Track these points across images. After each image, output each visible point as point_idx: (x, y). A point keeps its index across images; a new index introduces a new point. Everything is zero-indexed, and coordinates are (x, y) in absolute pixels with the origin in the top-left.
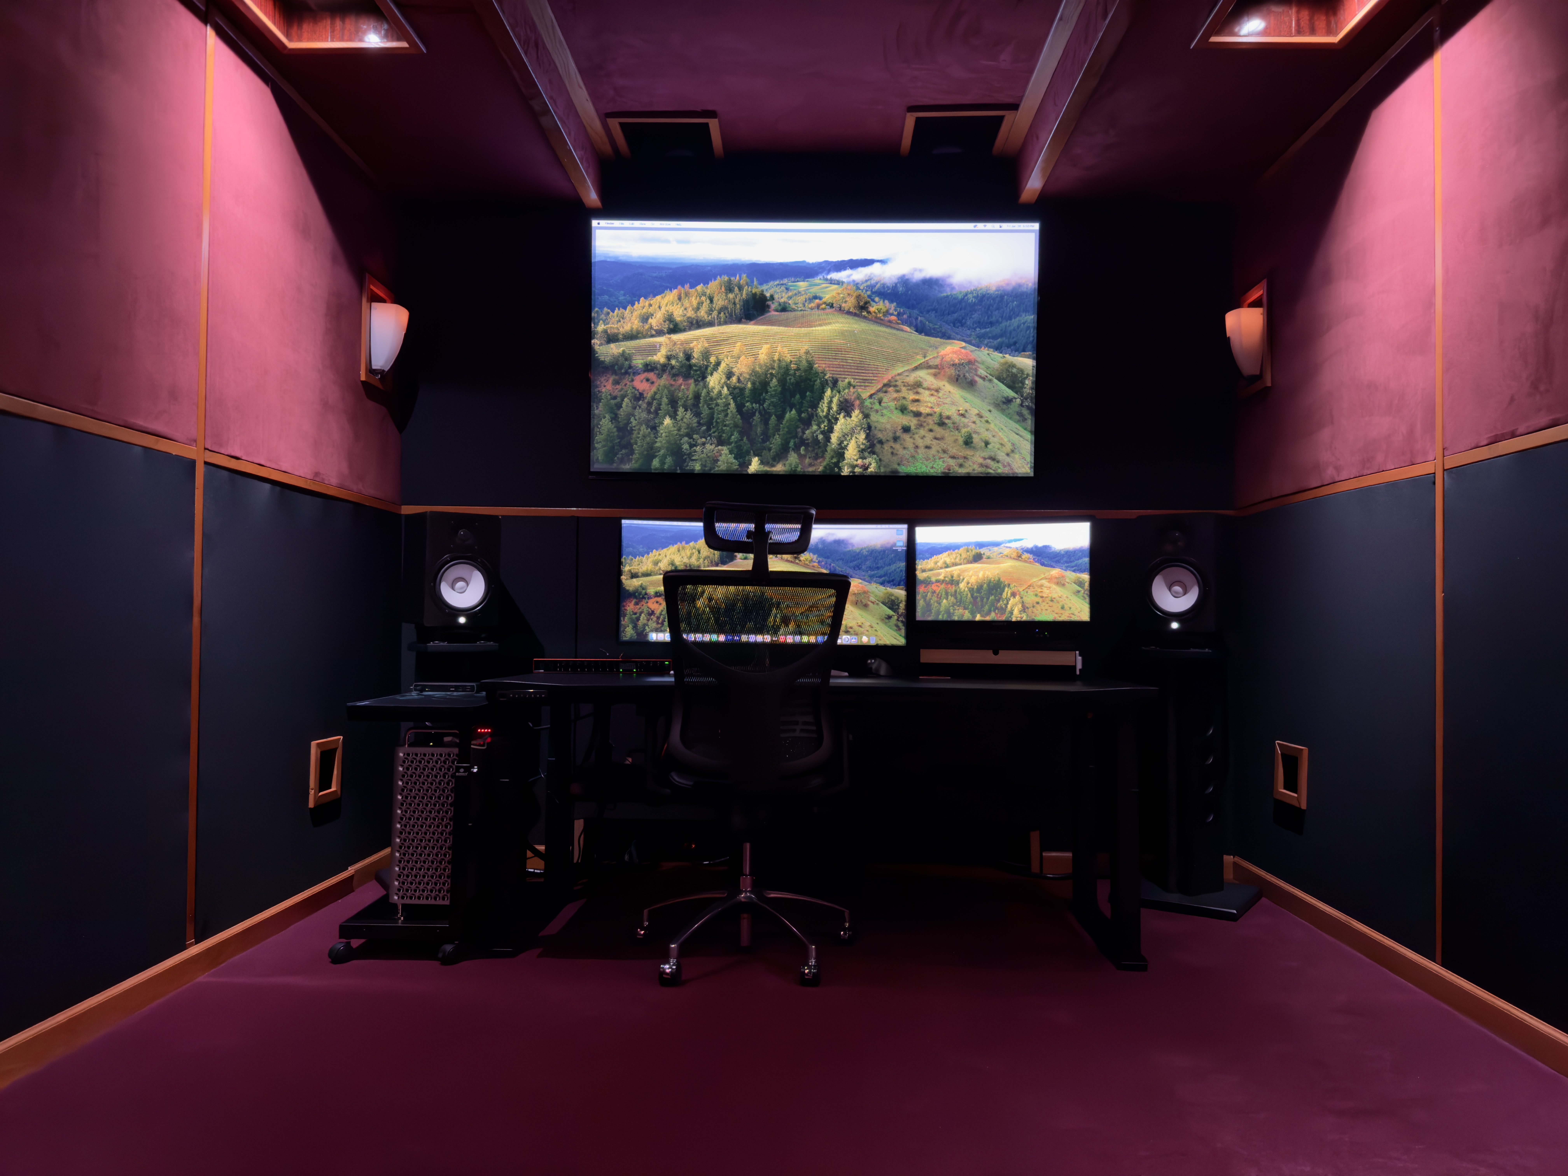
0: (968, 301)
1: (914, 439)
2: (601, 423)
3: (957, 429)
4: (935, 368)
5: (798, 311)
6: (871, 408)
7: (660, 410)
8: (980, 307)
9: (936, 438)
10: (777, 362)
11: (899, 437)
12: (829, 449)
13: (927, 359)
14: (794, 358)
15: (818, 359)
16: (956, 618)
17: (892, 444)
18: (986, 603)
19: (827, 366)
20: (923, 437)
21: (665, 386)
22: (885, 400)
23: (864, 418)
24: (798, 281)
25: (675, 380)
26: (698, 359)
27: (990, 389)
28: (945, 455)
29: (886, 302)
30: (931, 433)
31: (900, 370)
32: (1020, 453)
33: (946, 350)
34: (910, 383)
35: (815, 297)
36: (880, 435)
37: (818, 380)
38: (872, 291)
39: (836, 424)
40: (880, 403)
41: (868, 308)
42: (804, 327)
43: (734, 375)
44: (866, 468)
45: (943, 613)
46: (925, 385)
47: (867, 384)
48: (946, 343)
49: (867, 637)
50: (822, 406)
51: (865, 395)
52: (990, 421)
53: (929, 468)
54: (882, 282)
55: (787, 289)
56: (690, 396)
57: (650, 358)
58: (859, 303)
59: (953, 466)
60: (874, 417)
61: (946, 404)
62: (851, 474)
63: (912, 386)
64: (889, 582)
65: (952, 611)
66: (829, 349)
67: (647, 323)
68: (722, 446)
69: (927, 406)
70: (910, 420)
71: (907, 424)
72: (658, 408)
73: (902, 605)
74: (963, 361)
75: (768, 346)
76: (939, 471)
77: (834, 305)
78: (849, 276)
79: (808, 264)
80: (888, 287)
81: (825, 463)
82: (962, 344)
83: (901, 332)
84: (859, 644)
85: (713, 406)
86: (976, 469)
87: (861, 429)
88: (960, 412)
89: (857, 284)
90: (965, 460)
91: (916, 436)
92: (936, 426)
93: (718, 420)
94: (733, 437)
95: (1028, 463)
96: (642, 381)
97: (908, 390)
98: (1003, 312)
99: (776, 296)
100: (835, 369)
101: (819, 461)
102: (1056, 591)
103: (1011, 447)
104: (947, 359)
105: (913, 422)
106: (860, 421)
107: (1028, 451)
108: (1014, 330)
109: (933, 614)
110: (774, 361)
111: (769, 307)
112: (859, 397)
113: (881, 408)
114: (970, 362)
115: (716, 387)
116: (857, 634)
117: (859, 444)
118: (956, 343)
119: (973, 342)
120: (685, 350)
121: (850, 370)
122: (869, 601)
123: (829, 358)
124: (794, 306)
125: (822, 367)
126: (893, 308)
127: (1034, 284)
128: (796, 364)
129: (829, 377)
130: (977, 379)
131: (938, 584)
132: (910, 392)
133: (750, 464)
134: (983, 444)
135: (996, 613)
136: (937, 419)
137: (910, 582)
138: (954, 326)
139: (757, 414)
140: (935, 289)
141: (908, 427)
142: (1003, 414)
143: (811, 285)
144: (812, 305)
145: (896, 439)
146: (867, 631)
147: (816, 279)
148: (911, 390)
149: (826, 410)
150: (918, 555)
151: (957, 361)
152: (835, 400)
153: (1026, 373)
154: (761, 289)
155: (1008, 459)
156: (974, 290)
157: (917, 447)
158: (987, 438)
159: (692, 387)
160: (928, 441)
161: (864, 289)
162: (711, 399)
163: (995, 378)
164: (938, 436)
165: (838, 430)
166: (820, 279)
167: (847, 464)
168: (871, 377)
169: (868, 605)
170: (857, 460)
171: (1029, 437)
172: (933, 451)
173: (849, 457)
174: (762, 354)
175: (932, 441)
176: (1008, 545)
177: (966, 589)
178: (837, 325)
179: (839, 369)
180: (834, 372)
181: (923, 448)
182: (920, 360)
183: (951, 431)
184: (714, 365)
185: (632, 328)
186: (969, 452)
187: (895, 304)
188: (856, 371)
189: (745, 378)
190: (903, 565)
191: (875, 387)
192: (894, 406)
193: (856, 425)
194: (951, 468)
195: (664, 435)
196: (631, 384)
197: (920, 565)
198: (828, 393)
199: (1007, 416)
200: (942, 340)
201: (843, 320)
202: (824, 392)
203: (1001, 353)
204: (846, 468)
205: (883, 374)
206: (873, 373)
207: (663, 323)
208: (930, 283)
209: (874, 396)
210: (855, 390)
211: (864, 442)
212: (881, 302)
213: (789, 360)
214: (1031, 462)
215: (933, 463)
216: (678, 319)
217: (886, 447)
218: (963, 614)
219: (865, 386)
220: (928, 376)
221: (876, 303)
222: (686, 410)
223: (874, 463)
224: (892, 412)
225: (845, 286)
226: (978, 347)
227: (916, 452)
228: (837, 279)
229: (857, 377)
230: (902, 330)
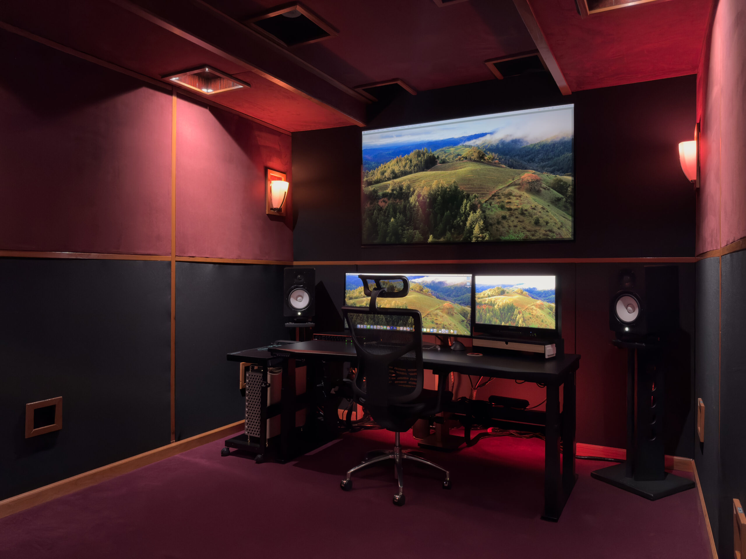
0: (536, 148)
1: (508, 222)
2: (365, 222)
3: (531, 216)
4: (519, 185)
5: (450, 162)
6: (486, 208)
7: (389, 215)
8: (542, 151)
9: (519, 221)
10: (441, 188)
11: (500, 222)
12: (465, 229)
13: (514, 181)
14: (448, 186)
15: (459, 185)
16: (493, 323)
17: (496, 225)
18: (507, 317)
19: (464, 188)
20: (513, 221)
21: (391, 203)
22: (493, 203)
23: (482, 213)
24: (450, 148)
25: (395, 201)
26: (405, 190)
27: (548, 194)
28: (525, 230)
29: (493, 153)
30: (517, 219)
31: (501, 187)
32: (565, 227)
33: (524, 175)
34: (505, 194)
35: (458, 155)
36: (491, 221)
37: (460, 196)
38: (486, 148)
39: (469, 217)
40: (490, 205)
41: (484, 157)
42: (453, 170)
43: (421, 196)
44: (483, 238)
45: (487, 320)
46: (514, 194)
47: (484, 196)
48: (525, 172)
49: (453, 330)
50: (462, 208)
51: (483, 201)
52: (549, 211)
53: (516, 237)
54: (491, 144)
55: (445, 152)
56: (402, 208)
57: (385, 191)
58: (479, 155)
59: (529, 235)
60: (488, 212)
61: (525, 203)
62: (476, 241)
63: (507, 195)
64: (463, 303)
65: (491, 319)
66: (465, 180)
67: (383, 175)
68: (416, 230)
69: (515, 205)
70: (506, 213)
71: (504, 215)
72: (388, 214)
73: (469, 315)
74: (533, 180)
75: (436, 181)
76: (522, 238)
77: (467, 158)
78: (474, 143)
79: (455, 139)
80: (494, 146)
81: (463, 237)
82: (533, 172)
83: (501, 168)
84: (449, 334)
85: (412, 211)
86: (541, 237)
87: (481, 219)
88: (533, 207)
89: (479, 146)
90: (535, 232)
91: (509, 221)
92: (519, 215)
93: (414, 218)
94: (421, 226)
95: (570, 232)
96: (382, 202)
97: (505, 197)
98: (555, 152)
99: (440, 157)
100: (468, 189)
101: (461, 235)
102: (539, 312)
103: (561, 224)
104: (525, 180)
105: (507, 214)
106: (481, 214)
107: (570, 226)
108: (561, 162)
109: (483, 321)
110: (439, 188)
111: (437, 162)
112: (480, 203)
113: (491, 207)
114: (537, 181)
115: (413, 202)
116: (448, 329)
117: (480, 226)
118: (530, 171)
119: (539, 170)
120: (399, 186)
121: (475, 189)
122: (454, 312)
123: (465, 184)
124: (448, 161)
125: (462, 189)
126: (496, 156)
127: (572, 136)
128: (449, 188)
129: (465, 194)
130: (541, 189)
131: (485, 305)
132: (506, 198)
133: (429, 239)
134: (545, 224)
135: (511, 322)
136: (520, 211)
137: (473, 304)
138: (529, 163)
139: (432, 214)
140: (518, 145)
141: (505, 216)
142: (556, 207)
143: (456, 149)
144: (457, 159)
145: (499, 223)
146: (453, 327)
147: (458, 146)
148: (506, 197)
149: (464, 210)
150: (477, 291)
151: (530, 181)
152: (468, 205)
153: (568, 184)
154: (433, 154)
155: (559, 231)
156: (539, 143)
157: (510, 226)
158: (547, 220)
159: (403, 203)
160: (515, 223)
161: (482, 148)
162: (411, 208)
163: (551, 188)
164: (521, 220)
165: (470, 220)
166: (461, 146)
167: (474, 236)
168: (486, 192)
169: (454, 314)
170: (479, 234)
171: (570, 218)
172: (518, 228)
173: (475, 233)
174: (434, 185)
175: (517, 223)
176: (517, 286)
177: (498, 309)
178: (469, 167)
179: (470, 189)
180: (468, 191)
181: (513, 227)
182: (511, 181)
183: (528, 217)
184: (412, 192)
185: (378, 178)
186: (537, 228)
187: (498, 154)
188: (479, 189)
189: (426, 197)
190: (469, 295)
191: (488, 197)
192: (498, 206)
193: (478, 217)
194: (528, 237)
195: (391, 226)
196: (377, 204)
197: (478, 295)
198: (465, 201)
199: (558, 208)
200: (522, 170)
201: (472, 165)
202: (463, 201)
203: (554, 175)
204: (474, 238)
205: (492, 190)
206: (486, 190)
207: (390, 174)
208: (515, 142)
209: (487, 202)
210: (478, 199)
211: (483, 225)
212: (491, 154)
213: (446, 187)
214: (572, 232)
215: (518, 234)
216: (397, 172)
217: (494, 227)
218: (496, 322)
219: (483, 197)
220: (515, 189)
221: (488, 154)
222: (400, 214)
223: (488, 235)
224: (497, 209)
225: (472, 148)
226: (542, 172)
227: (509, 229)
228: (469, 145)
229: (479, 193)
230: (502, 167)
